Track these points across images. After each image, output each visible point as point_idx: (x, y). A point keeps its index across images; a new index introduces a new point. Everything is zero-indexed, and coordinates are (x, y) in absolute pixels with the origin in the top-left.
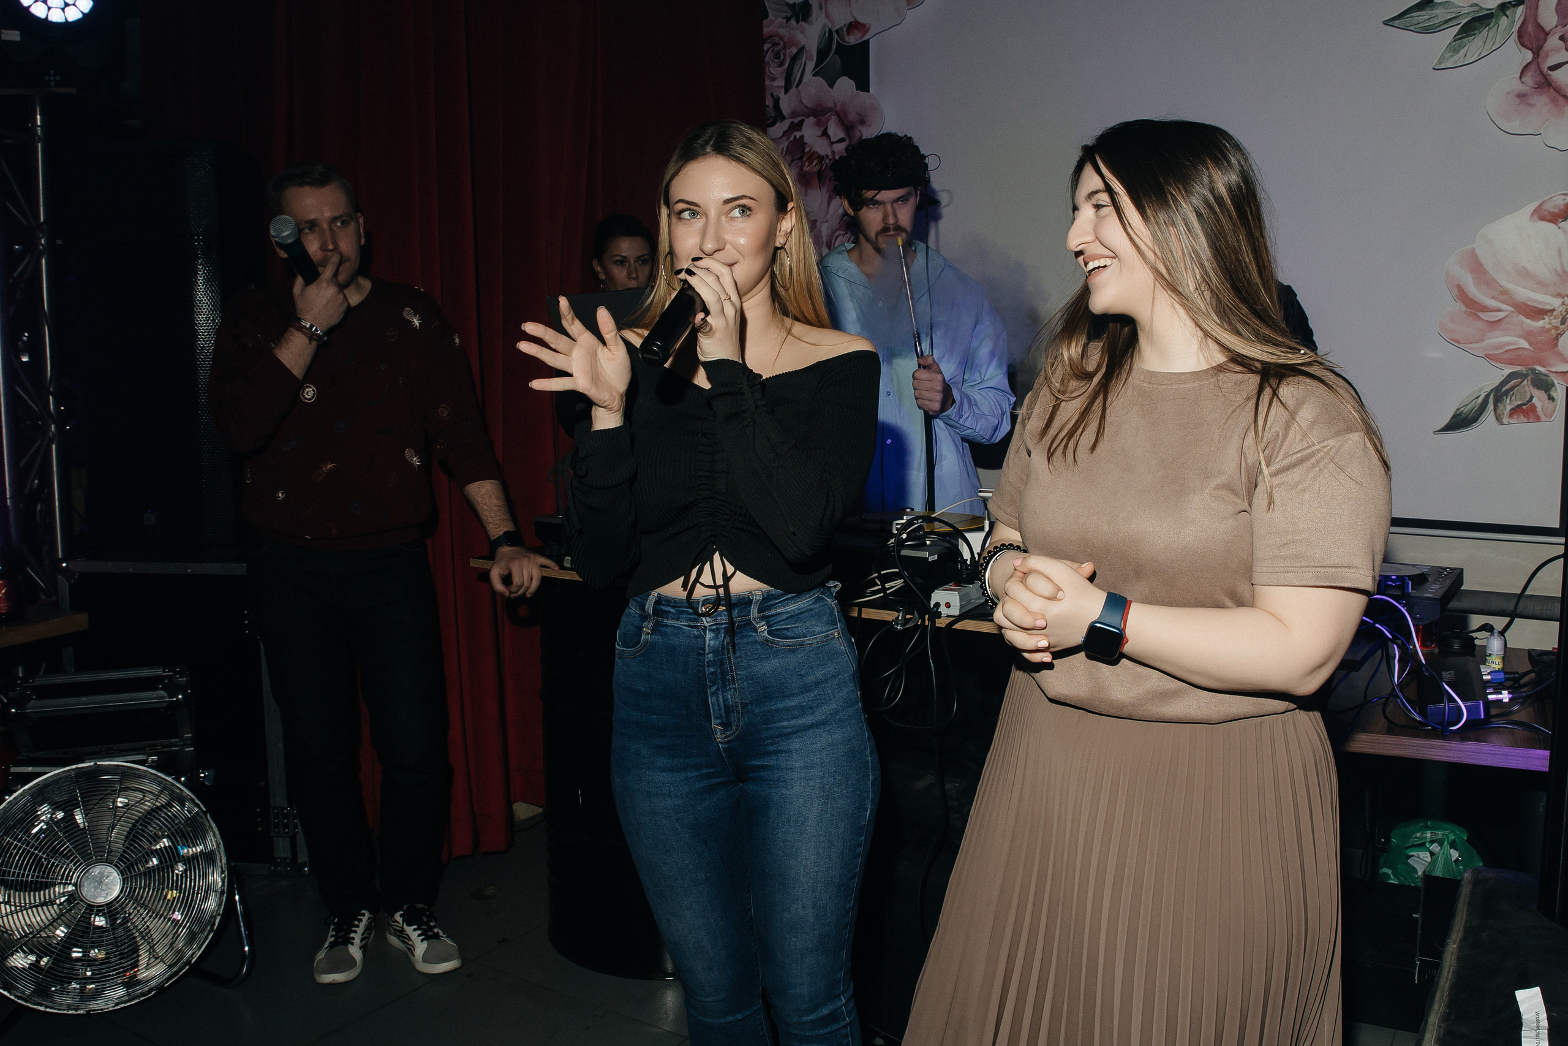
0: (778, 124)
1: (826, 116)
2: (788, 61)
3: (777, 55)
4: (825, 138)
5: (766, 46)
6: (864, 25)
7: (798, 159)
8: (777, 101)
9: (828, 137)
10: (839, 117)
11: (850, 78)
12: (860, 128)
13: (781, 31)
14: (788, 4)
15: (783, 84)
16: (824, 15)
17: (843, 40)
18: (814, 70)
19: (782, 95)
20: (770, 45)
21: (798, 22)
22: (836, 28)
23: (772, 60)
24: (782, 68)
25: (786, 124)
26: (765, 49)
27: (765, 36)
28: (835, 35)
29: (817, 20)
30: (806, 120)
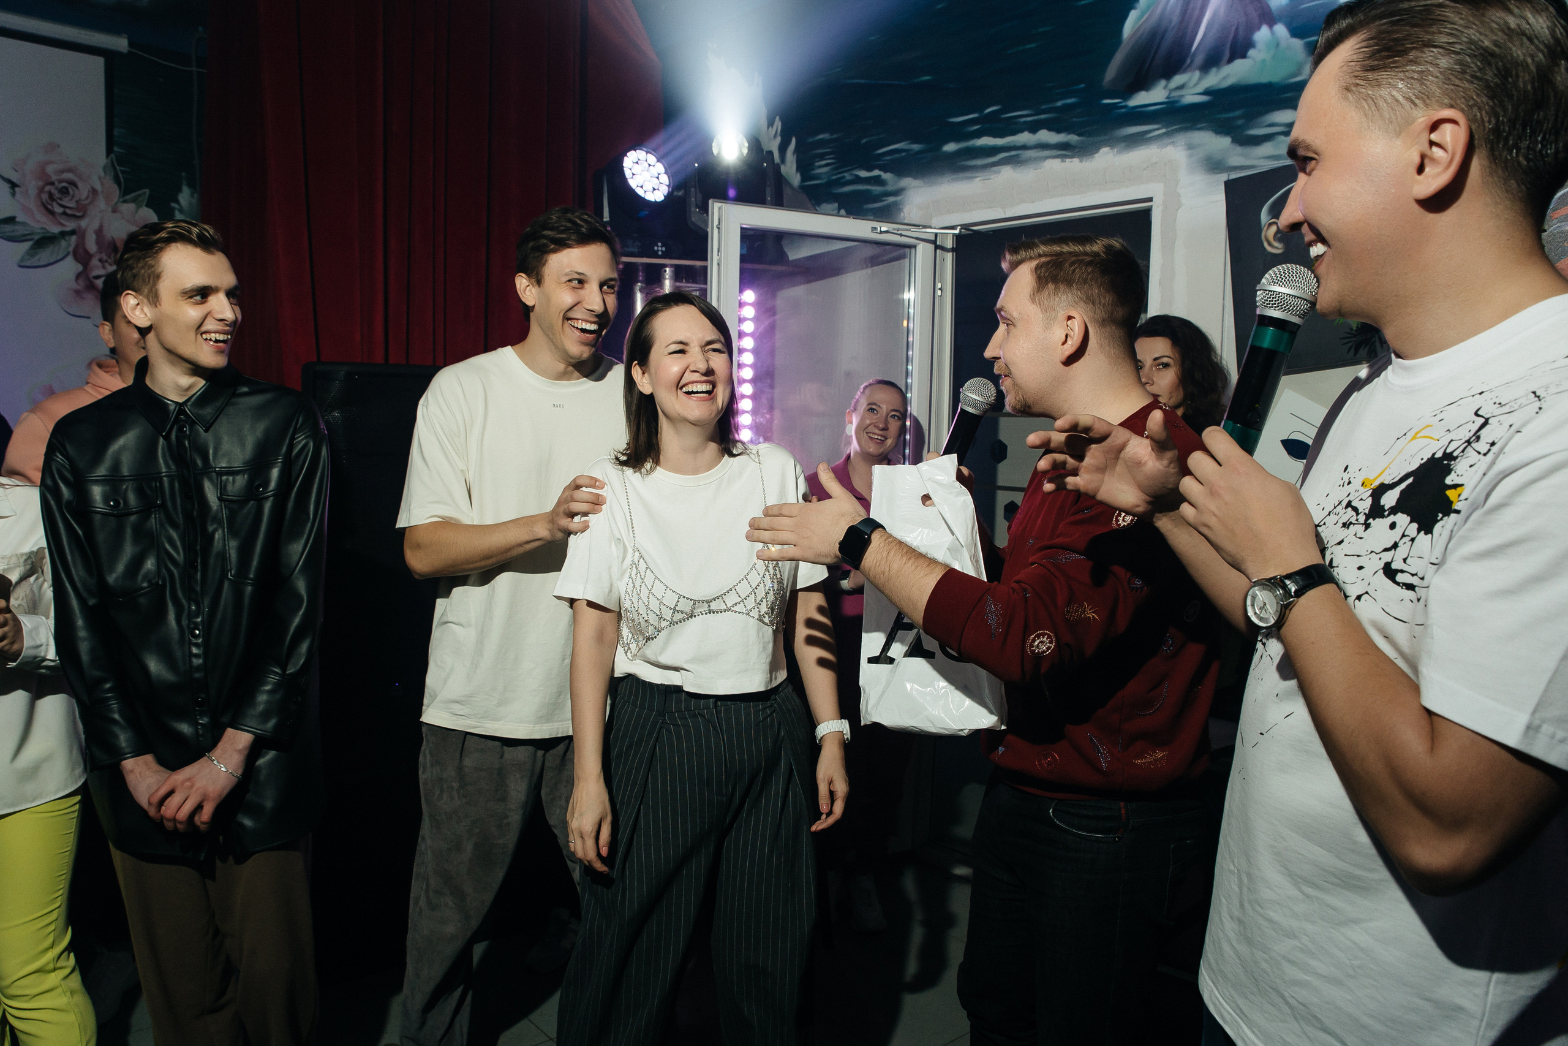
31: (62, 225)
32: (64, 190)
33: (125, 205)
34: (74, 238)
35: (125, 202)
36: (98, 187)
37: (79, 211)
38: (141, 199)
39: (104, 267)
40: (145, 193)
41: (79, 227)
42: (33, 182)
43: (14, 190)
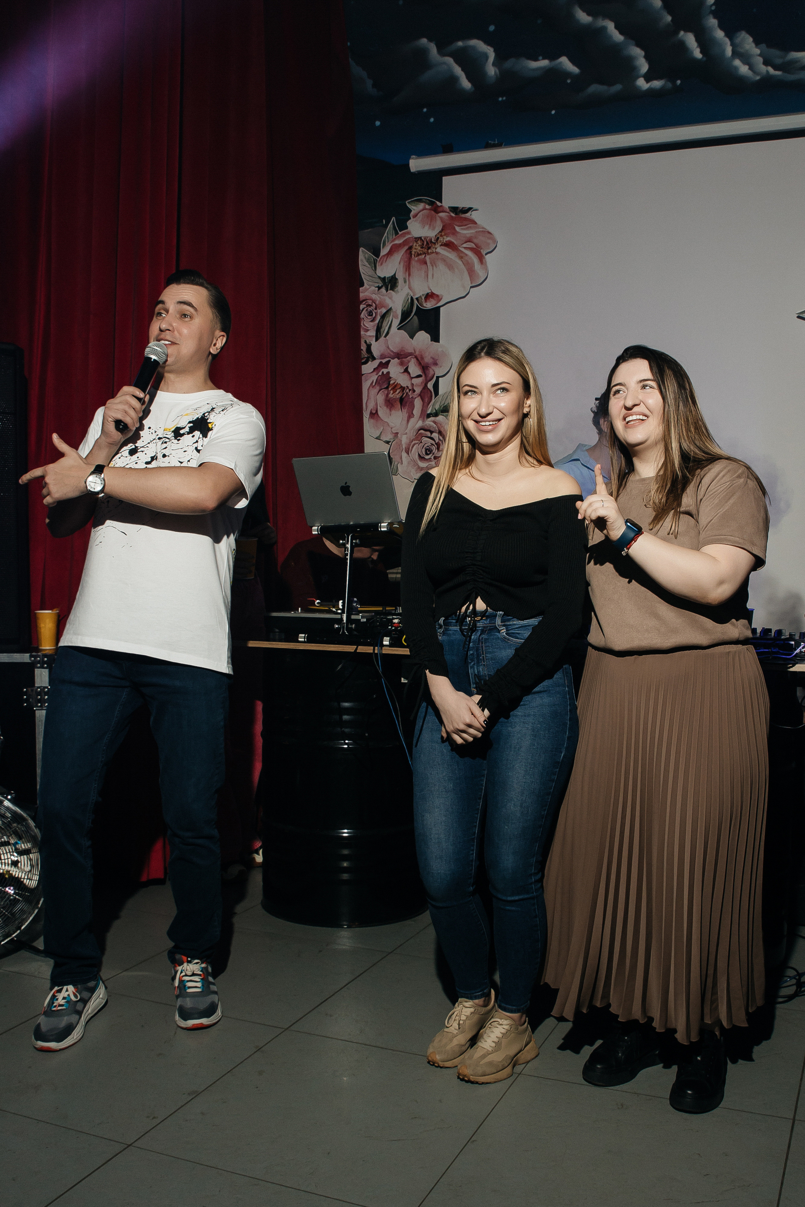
0: (370, 362)
1: (407, 359)
2: (379, 318)
3: (370, 314)
4: (406, 374)
5: (362, 307)
6: (438, 296)
7: (385, 388)
8: (369, 347)
9: (409, 373)
10: (417, 359)
11: (426, 332)
12: (434, 368)
13: (374, 296)
14: (379, 277)
15: (375, 335)
16: (407, 287)
17: (421, 304)
18: (399, 325)
19: (373, 342)
20: (365, 306)
21: (387, 291)
22: (417, 297)
23: (366, 317)
24: (374, 323)
25: (376, 363)
26: (361, 309)
27: (361, 299)
28: (416, 302)
29: (402, 290)
30: (392, 361)
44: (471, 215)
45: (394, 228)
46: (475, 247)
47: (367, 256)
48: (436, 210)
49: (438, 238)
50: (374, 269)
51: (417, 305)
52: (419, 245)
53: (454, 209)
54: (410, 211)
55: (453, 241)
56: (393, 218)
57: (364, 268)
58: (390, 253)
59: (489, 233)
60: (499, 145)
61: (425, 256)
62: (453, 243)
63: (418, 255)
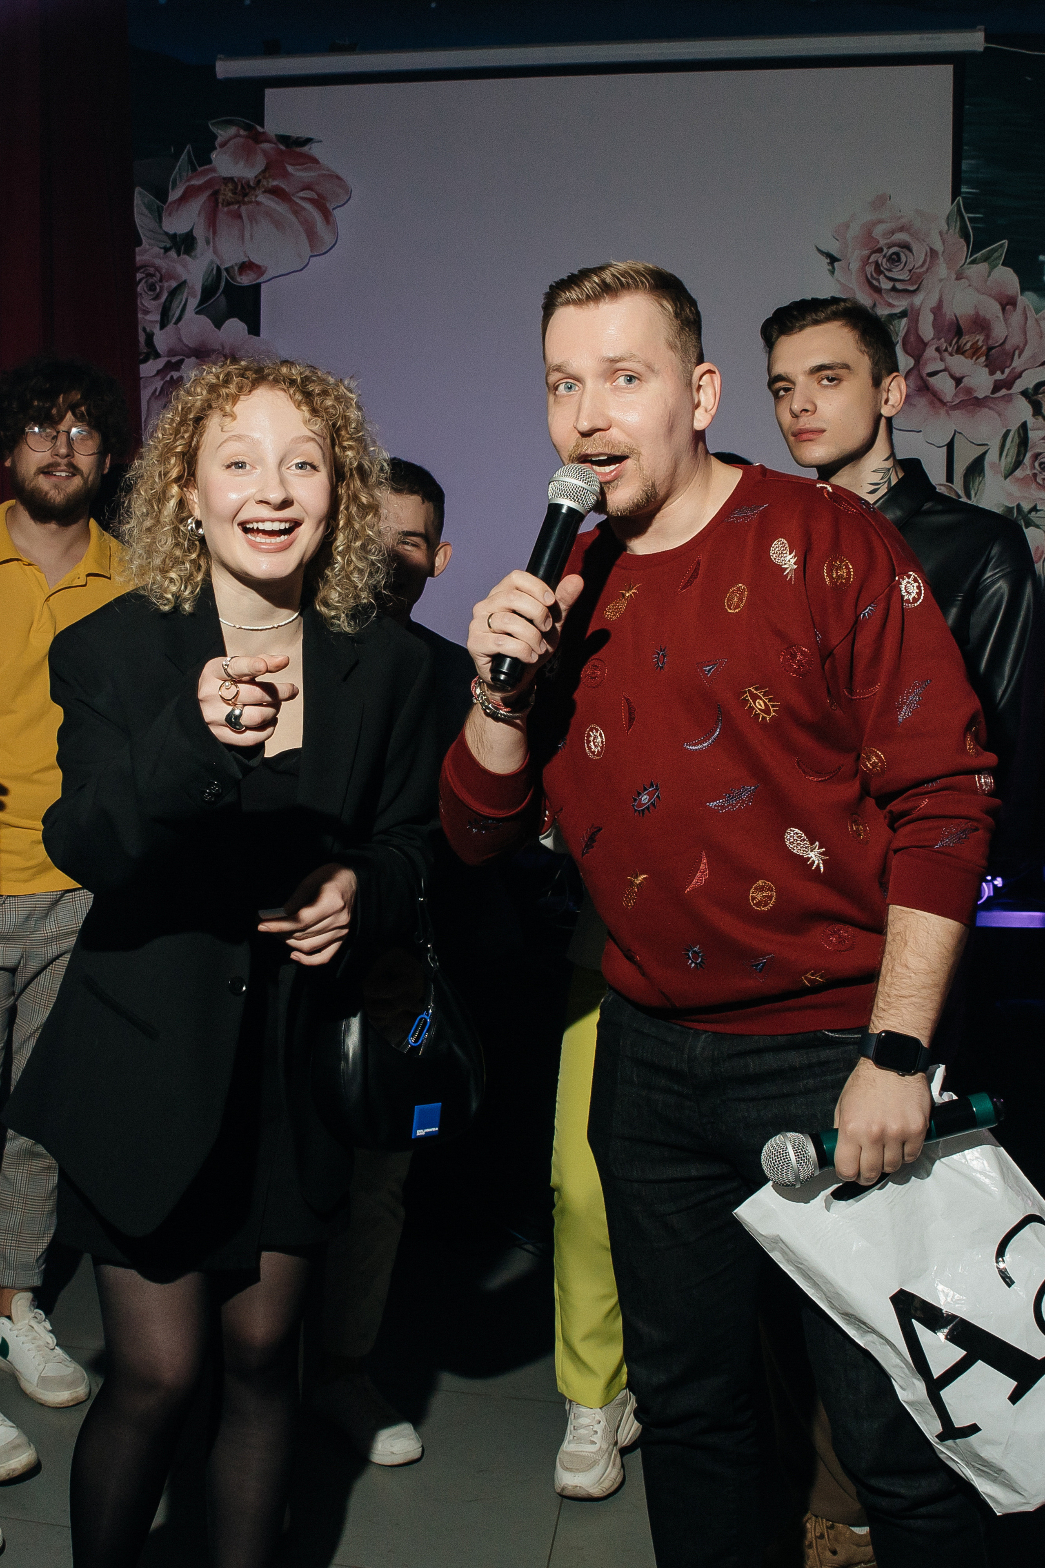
0: (151, 361)
2: (165, 295)
3: (152, 288)
5: (139, 276)
6: (258, 267)
8: (150, 337)
11: (240, 320)
13: (158, 262)
14: (166, 234)
15: (159, 319)
16: (211, 250)
17: (233, 278)
18: (197, 307)
19: (156, 330)
20: (144, 275)
21: (179, 255)
22: (226, 266)
23: (145, 292)
24: (158, 302)
25: (160, 363)
26: (138, 279)
27: (138, 265)
28: (224, 274)
29: (202, 254)
30: (187, 360)
31: (890, 305)
32: (894, 257)
33: (974, 267)
34: (904, 321)
35: (973, 262)
36: (939, 247)
37: (913, 284)
38: (996, 255)
39: (942, 360)
40: (1002, 246)
41: (912, 305)
42: (857, 252)
43: (833, 268)
44: (310, 149)
45: (190, 162)
46: (316, 197)
47: (147, 199)
48: (257, 138)
49: (259, 182)
50: (158, 220)
51: (226, 278)
52: (229, 190)
53: (284, 139)
54: (215, 137)
55: (283, 186)
56: (188, 147)
57: (142, 219)
58: (184, 198)
59: (338, 178)
60: (350, 49)
61: (239, 207)
62: (283, 190)
63: (229, 204)
